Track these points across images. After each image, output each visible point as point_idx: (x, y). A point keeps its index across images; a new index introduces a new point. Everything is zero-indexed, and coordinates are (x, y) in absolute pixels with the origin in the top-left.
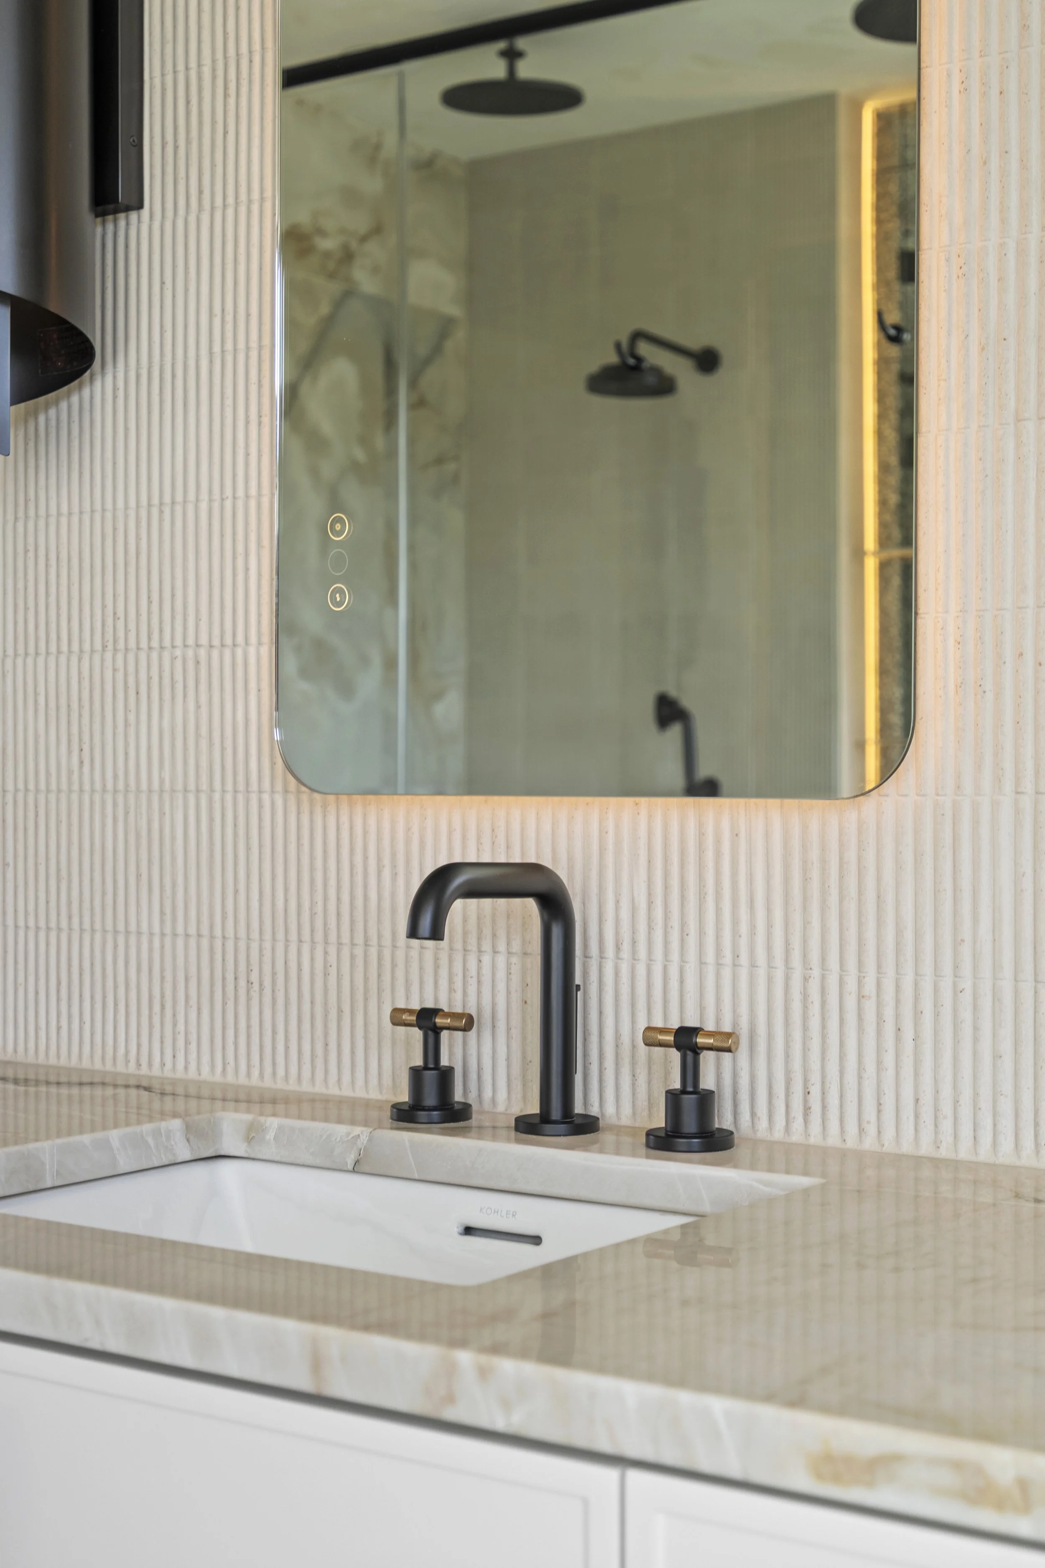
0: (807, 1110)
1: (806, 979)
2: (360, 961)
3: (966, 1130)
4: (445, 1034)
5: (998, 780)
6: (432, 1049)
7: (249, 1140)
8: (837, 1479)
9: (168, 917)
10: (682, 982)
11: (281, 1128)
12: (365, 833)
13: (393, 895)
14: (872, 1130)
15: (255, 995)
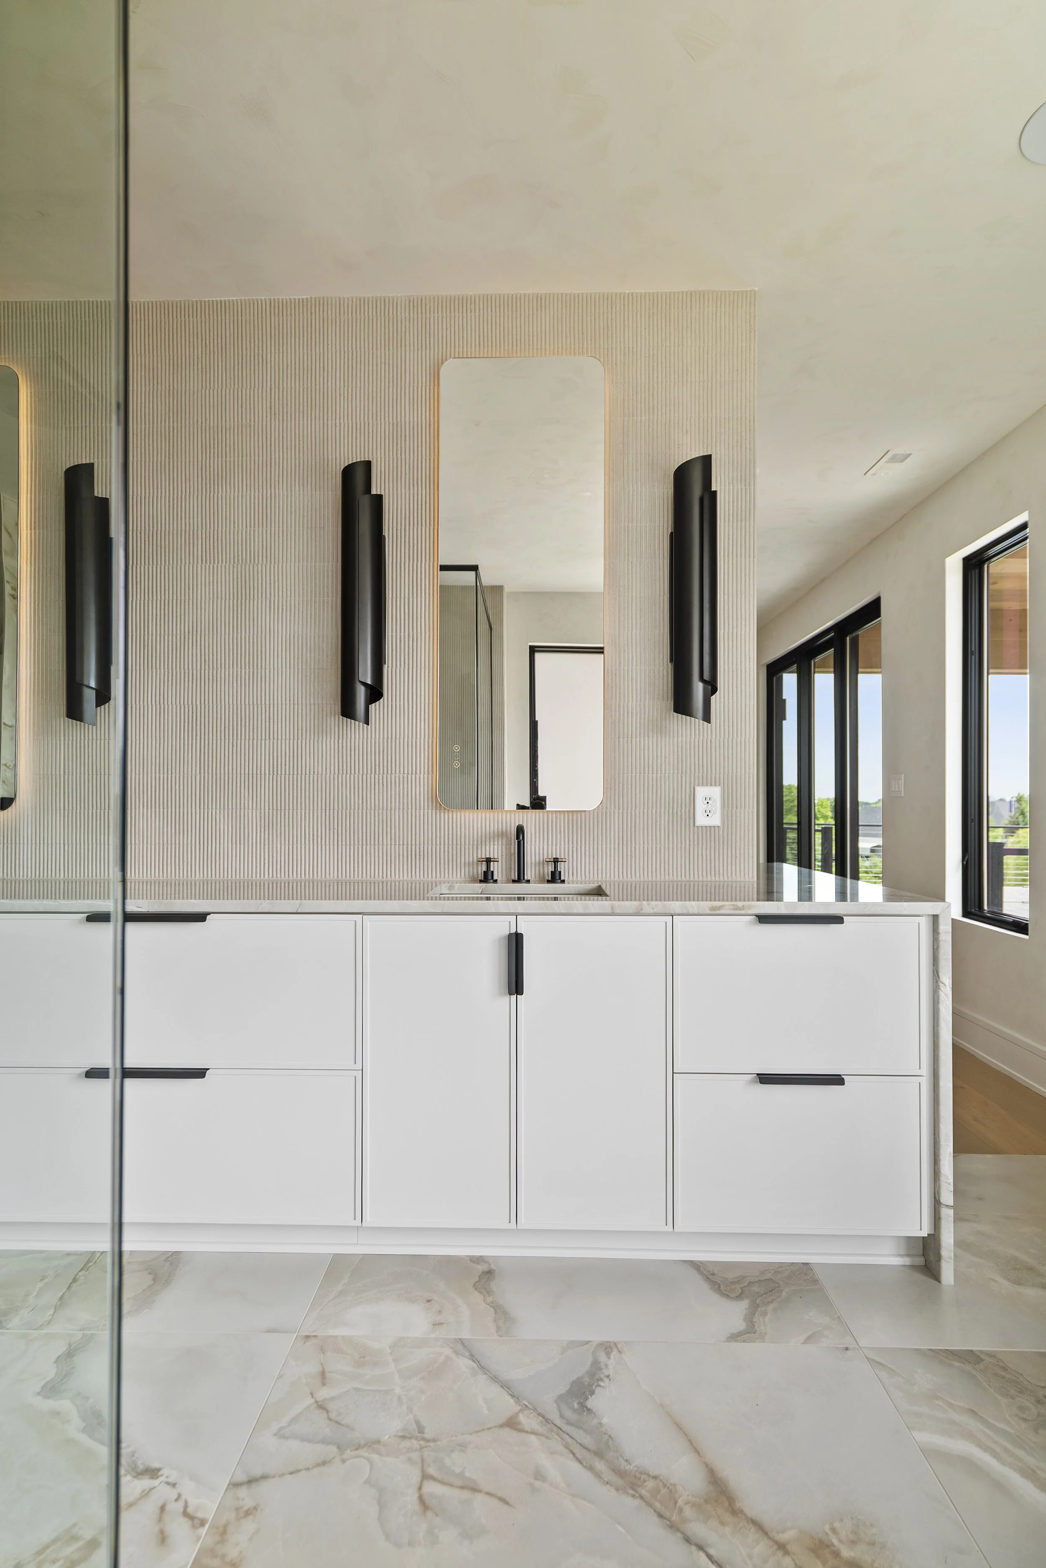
0: (573, 874)
1: (573, 847)
2: (455, 849)
3: (608, 875)
4: (492, 863)
5: (615, 806)
6: (488, 867)
7: (449, 889)
8: (714, 910)
9: (393, 841)
10: (543, 849)
11: (459, 886)
12: (456, 819)
13: (465, 833)
14: (588, 877)
15: (422, 858)
